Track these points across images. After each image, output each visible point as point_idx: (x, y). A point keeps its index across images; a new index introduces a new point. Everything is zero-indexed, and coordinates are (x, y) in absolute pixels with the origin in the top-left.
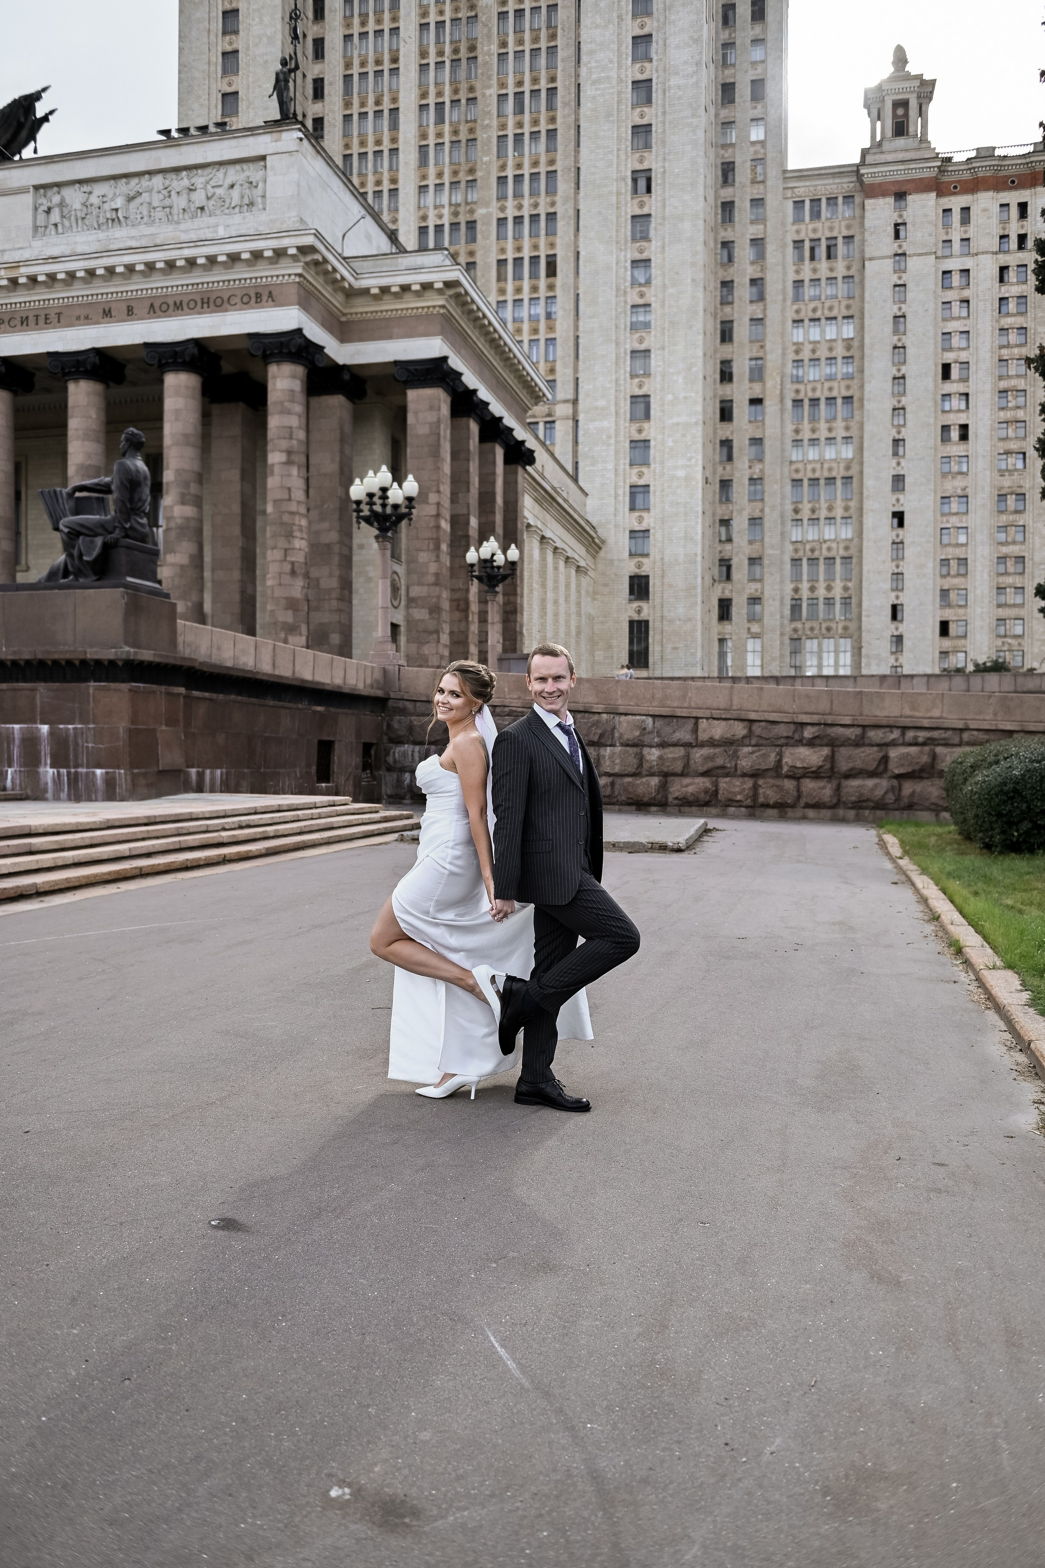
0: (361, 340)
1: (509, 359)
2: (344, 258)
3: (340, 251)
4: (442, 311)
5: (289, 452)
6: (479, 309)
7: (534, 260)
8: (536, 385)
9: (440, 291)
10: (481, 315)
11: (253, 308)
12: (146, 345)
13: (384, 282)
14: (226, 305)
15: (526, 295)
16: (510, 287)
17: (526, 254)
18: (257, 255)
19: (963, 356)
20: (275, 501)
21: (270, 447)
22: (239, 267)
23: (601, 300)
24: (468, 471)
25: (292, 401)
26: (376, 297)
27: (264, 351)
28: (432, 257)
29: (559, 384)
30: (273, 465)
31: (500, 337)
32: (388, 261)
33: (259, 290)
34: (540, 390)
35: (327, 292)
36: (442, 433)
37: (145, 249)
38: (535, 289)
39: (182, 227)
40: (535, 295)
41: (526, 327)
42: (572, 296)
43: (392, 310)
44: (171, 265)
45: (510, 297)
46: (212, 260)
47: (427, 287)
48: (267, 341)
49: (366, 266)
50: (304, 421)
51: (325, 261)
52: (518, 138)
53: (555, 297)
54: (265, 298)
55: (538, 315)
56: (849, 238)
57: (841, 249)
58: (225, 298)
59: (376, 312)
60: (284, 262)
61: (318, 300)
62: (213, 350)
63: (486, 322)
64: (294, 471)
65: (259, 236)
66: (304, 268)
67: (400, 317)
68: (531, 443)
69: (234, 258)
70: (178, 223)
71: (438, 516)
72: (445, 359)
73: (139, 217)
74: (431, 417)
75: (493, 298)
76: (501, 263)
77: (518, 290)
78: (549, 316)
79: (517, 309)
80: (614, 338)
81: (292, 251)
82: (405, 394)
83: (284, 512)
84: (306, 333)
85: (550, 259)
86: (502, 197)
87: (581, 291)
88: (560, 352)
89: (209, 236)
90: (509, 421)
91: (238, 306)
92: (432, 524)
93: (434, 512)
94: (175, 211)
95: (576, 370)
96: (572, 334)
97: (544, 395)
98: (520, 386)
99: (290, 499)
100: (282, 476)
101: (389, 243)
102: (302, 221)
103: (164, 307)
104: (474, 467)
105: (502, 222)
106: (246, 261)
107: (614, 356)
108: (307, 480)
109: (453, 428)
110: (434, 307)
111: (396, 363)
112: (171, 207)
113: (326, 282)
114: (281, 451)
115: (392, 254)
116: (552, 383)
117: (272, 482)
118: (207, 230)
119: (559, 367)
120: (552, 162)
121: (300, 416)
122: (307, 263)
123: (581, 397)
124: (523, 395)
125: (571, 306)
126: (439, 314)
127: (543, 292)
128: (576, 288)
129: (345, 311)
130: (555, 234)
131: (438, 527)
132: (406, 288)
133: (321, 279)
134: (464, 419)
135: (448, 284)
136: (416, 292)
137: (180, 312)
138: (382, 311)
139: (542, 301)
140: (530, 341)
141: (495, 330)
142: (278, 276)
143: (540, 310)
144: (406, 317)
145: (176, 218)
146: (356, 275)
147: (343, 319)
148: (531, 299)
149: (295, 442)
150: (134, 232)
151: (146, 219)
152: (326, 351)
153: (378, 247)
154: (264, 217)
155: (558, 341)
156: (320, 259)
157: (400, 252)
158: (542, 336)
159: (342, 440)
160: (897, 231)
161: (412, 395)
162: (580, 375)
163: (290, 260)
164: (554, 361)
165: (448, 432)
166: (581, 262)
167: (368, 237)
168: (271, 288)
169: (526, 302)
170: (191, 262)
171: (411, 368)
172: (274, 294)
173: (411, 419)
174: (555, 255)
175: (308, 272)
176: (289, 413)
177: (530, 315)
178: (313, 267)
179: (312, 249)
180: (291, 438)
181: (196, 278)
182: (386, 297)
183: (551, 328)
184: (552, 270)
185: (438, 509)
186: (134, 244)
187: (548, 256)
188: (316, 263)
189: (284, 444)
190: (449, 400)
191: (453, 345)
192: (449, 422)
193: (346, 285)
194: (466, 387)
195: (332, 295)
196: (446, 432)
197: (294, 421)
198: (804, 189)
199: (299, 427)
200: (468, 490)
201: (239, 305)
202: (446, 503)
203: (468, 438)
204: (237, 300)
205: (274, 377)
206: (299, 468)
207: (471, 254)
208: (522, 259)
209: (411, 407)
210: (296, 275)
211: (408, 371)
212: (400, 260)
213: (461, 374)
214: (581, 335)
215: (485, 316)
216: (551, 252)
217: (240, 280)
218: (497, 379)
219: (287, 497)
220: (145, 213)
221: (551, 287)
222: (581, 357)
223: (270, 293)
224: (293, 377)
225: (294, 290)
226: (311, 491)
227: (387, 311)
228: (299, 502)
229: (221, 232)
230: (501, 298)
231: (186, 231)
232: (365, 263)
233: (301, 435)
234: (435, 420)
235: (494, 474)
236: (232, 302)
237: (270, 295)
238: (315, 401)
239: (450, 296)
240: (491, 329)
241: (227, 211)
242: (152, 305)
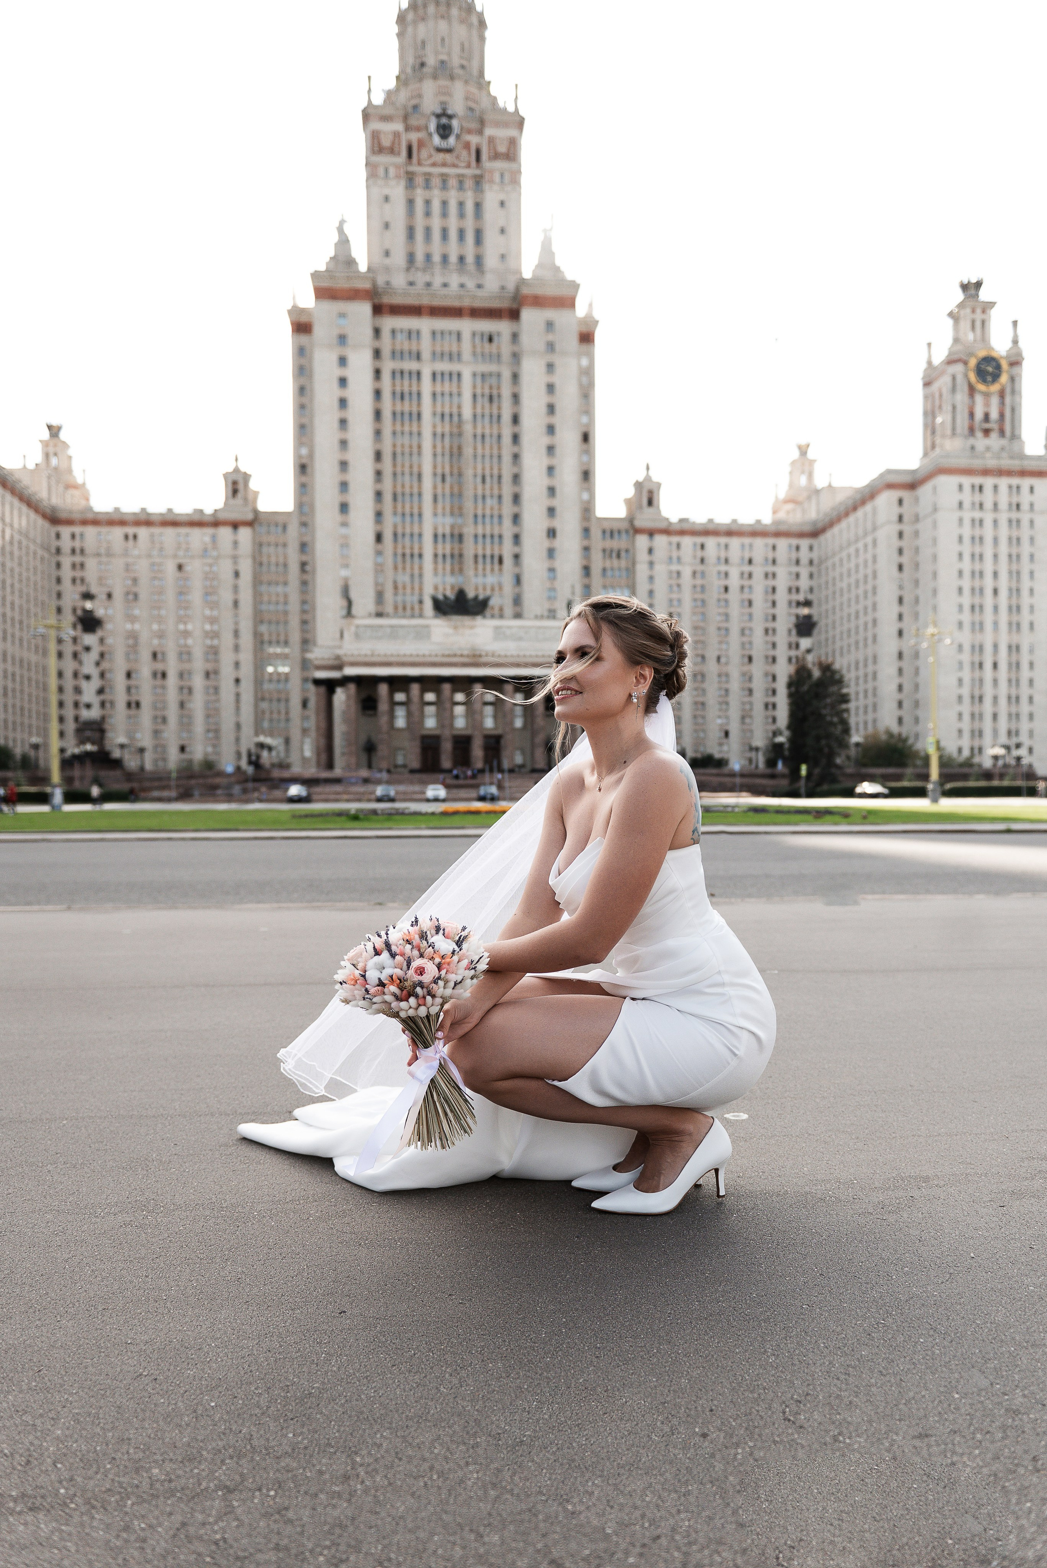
7: (492, 557)
17: (488, 553)
19: (679, 610)
52: (484, 497)
56: (627, 551)
57: (623, 554)
86: (476, 523)
105: (476, 536)
120: (500, 509)
127: (496, 572)
128: (512, 571)
160: (650, 551)
166: (523, 565)
174: (502, 555)
198: (607, 526)
207: (461, 549)
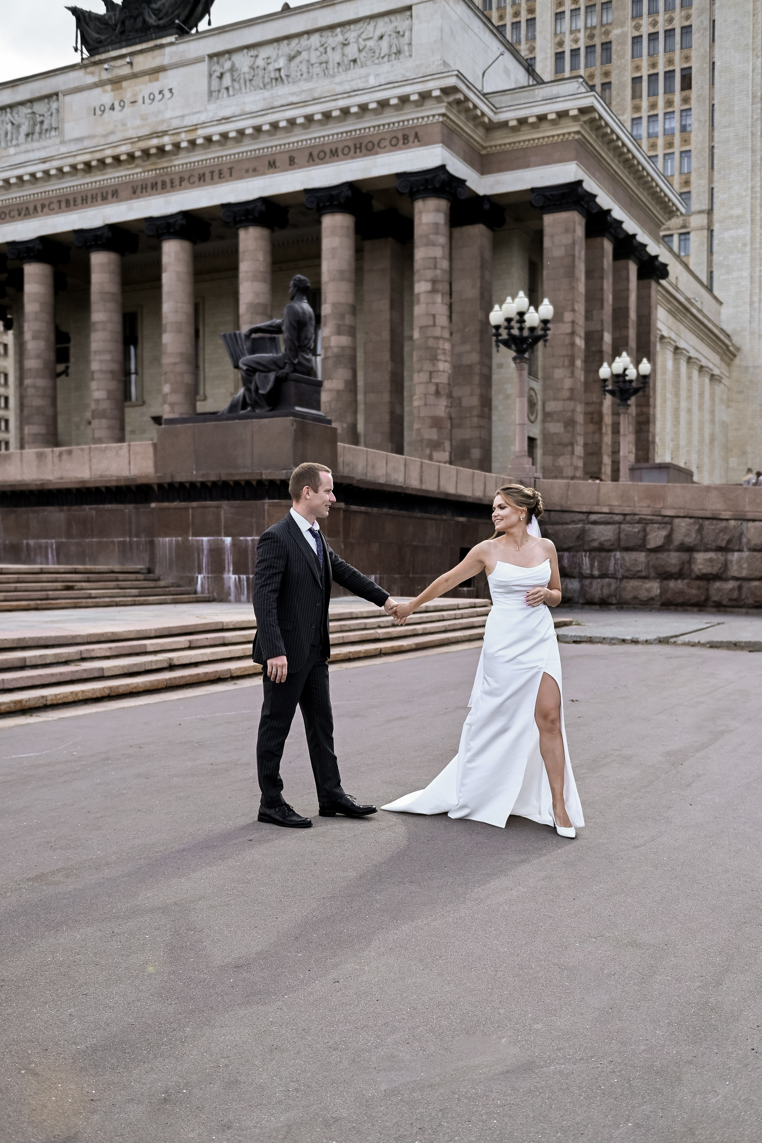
0: (500, 170)
1: (642, 177)
2: (484, 95)
3: (480, 88)
4: (577, 137)
5: (434, 282)
6: (613, 131)
7: (669, 74)
8: (670, 200)
9: (575, 118)
10: (615, 137)
11: (400, 149)
12: (306, 191)
13: (521, 114)
14: (376, 148)
15: (660, 110)
16: (645, 103)
17: (661, 69)
18: (404, 100)
20: (421, 328)
21: (416, 277)
22: (388, 112)
23: (736, 108)
24: (602, 289)
25: (437, 233)
26: (514, 129)
27: (411, 189)
28: (567, 86)
29: (694, 195)
30: (419, 294)
31: (634, 157)
32: (526, 94)
33: (407, 132)
34: (674, 204)
35: (468, 128)
36: (577, 253)
37: (304, 103)
38: (669, 103)
39: (337, 79)
40: (670, 110)
41: (660, 142)
42: (707, 107)
43: (529, 140)
44: (327, 116)
45: (644, 113)
46: (364, 108)
47: (562, 115)
48: (413, 179)
49: (505, 100)
50: (447, 251)
51: (467, 99)
53: (690, 109)
54: (411, 139)
55: (673, 129)
58: (376, 142)
59: (514, 143)
60: (429, 104)
61: (460, 136)
62: (364, 191)
63: (620, 144)
64: (439, 298)
65: (407, 82)
66: (447, 108)
67: (537, 146)
68: (665, 257)
69: (383, 104)
70: (333, 76)
71: (573, 333)
72: (580, 183)
73: (299, 74)
74: (567, 239)
75: (627, 117)
76: (636, 81)
77: (653, 106)
78: (684, 129)
79: (651, 124)
80: (750, 146)
81: (436, 93)
82: (542, 219)
83: (428, 338)
84: (450, 169)
85: (685, 73)
86: (637, 15)
87: (716, 102)
88: (694, 164)
89: (361, 86)
90: (643, 237)
91: (387, 149)
92: (567, 341)
93: (569, 330)
94: (331, 65)
95: (711, 180)
96: (707, 144)
97: (678, 209)
98: (654, 203)
99: (434, 325)
100: (427, 304)
101: (527, 75)
102: (445, 63)
103: (322, 155)
104: (608, 285)
105: (637, 40)
106: (395, 106)
107: (750, 163)
108: (450, 306)
109: (588, 248)
110: (569, 133)
111: (533, 190)
112: (327, 62)
113: (467, 118)
114: (427, 281)
115: (529, 86)
116: (686, 196)
117: (419, 310)
118: (358, 81)
119: (693, 178)
121: (443, 247)
122: (449, 103)
123: (716, 207)
124: (656, 210)
125: (707, 117)
126: (574, 140)
127: (678, 105)
128: (712, 98)
129: (485, 145)
130: (690, 47)
131: (573, 344)
132: (542, 118)
133: (463, 117)
134: (598, 239)
135: (583, 111)
136: (552, 120)
137: (336, 158)
138: (519, 142)
139: (677, 115)
140: (665, 155)
141: (629, 151)
142: (423, 118)
143: (675, 124)
144: (542, 145)
145: (331, 72)
146: (495, 109)
147: (484, 152)
148: (665, 114)
149: (439, 272)
150: (294, 88)
151: (305, 76)
152: (467, 184)
153: (516, 80)
154: (410, 63)
155: (693, 153)
156: (462, 98)
157: (539, 83)
158: (677, 149)
159: (483, 267)
161: (548, 219)
162: (715, 185)
163: (434, 102)
164: (689, 173)
165: (583, 253)
166: (716, 72)
167: (507, 72)
168: (417, 130)
169: (661, 117)
170: (345, 112)
171: (547, 194)
172: (419, 134)
173: (547, 243)
174: (690, 68)
175: (451, 111)
176: (433, 244)
177: (665, 130)
178: (455, 106)
179: (455, 89)
180: (435, 268)
181: (349, 126)
182: (524, 128)
183: (686, 141)
184: (687, 83)
185: (573, 327)
186: (295, 99)
187: (682, 70)
188: (458, 102)
189: (429, 274)
190: (583, 221)
191: (588, 169)
192: (584, 243)
193: (486, 120)
194: (600, 208)
195: (473, 131)
196: (580, 252)
197: (438, 252)
199: (443, 258)
200: (602, 307)
201: (389, 147)
202: (581, 320)
203: (602, 257)
204: (386, 143)
205: (420, 213)
206: (443, 295)
207: (607, 74)
208: (657, 74)
209: (548, 231)
210: (440, 115)
211: (545, 196)
212: (537, 91)
213: (595, 196)
214: (716, 145)
215: (618, 138)
216: (686, 65)
217: (389, 124)
218: (631, 198)
219: (432, 323)
220: (304, 70)
221: (686, 100)
222: (716, 167)
223: (416, 134)
224: (438, 210)
225: (437, 129)
226: (454, 316)
227: (524, 141)
228: (443, 328)
229: (372, 81)
230: (636, 115)
231: (341, 83)
232: (504, 98)
233: (445, 264)
234: (570, 242)
235: (627, 289)
236: (382, 145)
237: (416, 136)
238: (458, 232)
239: (585, 122)
240: (625, 150)
241: (377, 61)
242: (311, 155)
